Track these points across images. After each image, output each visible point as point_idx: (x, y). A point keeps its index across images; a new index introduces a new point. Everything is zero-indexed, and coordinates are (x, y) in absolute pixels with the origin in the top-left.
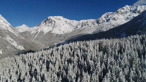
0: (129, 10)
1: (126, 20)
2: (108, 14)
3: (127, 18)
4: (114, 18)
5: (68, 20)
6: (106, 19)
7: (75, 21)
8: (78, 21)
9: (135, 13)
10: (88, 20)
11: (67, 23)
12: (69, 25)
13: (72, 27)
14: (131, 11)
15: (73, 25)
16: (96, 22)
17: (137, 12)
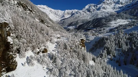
0: (112, 1)
1: (113, 9)
2: (90, 5)
3: (114, 8)
4: (104, 7)
5: (53, 10)
6: (96, 8)
7: (60, 11)
8: (63, 11)
9: (119, 4)
10: (73, 10)
11: (52, 13)
12: (54, 14)
13: (58, 17)
14: (114, 2)
15: (59, 15)
16: (87, 11)
17: (120, 3)
